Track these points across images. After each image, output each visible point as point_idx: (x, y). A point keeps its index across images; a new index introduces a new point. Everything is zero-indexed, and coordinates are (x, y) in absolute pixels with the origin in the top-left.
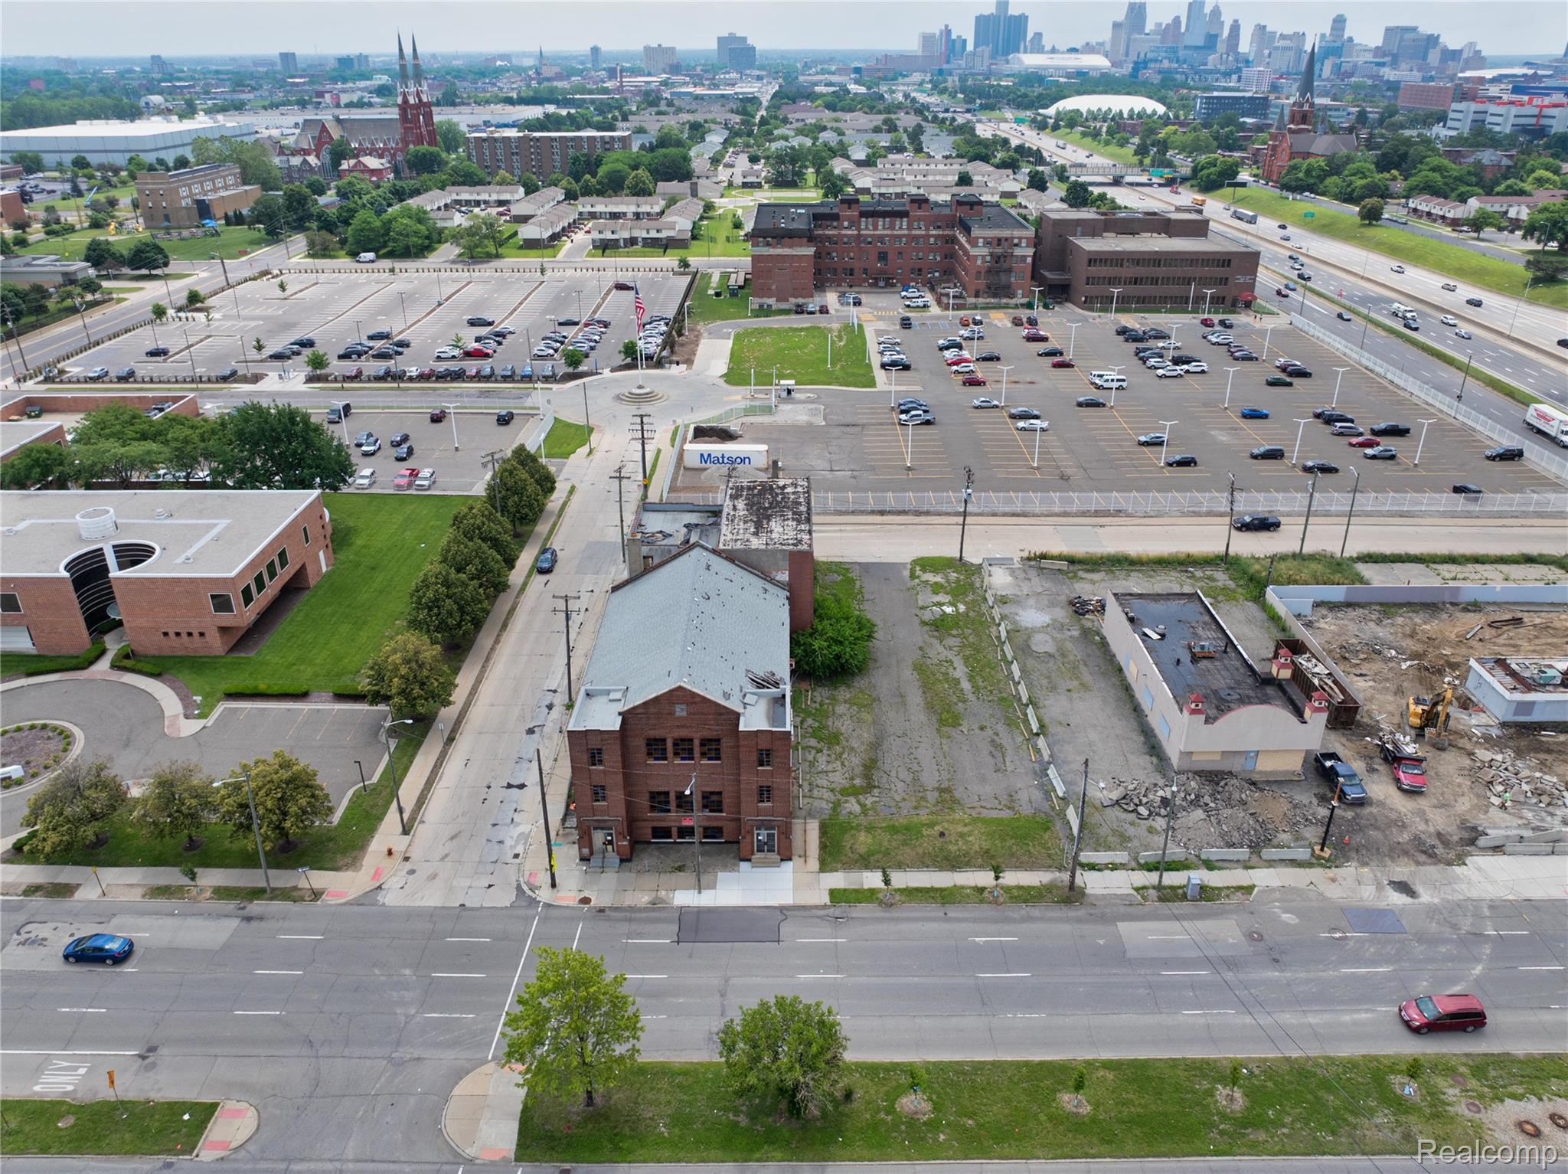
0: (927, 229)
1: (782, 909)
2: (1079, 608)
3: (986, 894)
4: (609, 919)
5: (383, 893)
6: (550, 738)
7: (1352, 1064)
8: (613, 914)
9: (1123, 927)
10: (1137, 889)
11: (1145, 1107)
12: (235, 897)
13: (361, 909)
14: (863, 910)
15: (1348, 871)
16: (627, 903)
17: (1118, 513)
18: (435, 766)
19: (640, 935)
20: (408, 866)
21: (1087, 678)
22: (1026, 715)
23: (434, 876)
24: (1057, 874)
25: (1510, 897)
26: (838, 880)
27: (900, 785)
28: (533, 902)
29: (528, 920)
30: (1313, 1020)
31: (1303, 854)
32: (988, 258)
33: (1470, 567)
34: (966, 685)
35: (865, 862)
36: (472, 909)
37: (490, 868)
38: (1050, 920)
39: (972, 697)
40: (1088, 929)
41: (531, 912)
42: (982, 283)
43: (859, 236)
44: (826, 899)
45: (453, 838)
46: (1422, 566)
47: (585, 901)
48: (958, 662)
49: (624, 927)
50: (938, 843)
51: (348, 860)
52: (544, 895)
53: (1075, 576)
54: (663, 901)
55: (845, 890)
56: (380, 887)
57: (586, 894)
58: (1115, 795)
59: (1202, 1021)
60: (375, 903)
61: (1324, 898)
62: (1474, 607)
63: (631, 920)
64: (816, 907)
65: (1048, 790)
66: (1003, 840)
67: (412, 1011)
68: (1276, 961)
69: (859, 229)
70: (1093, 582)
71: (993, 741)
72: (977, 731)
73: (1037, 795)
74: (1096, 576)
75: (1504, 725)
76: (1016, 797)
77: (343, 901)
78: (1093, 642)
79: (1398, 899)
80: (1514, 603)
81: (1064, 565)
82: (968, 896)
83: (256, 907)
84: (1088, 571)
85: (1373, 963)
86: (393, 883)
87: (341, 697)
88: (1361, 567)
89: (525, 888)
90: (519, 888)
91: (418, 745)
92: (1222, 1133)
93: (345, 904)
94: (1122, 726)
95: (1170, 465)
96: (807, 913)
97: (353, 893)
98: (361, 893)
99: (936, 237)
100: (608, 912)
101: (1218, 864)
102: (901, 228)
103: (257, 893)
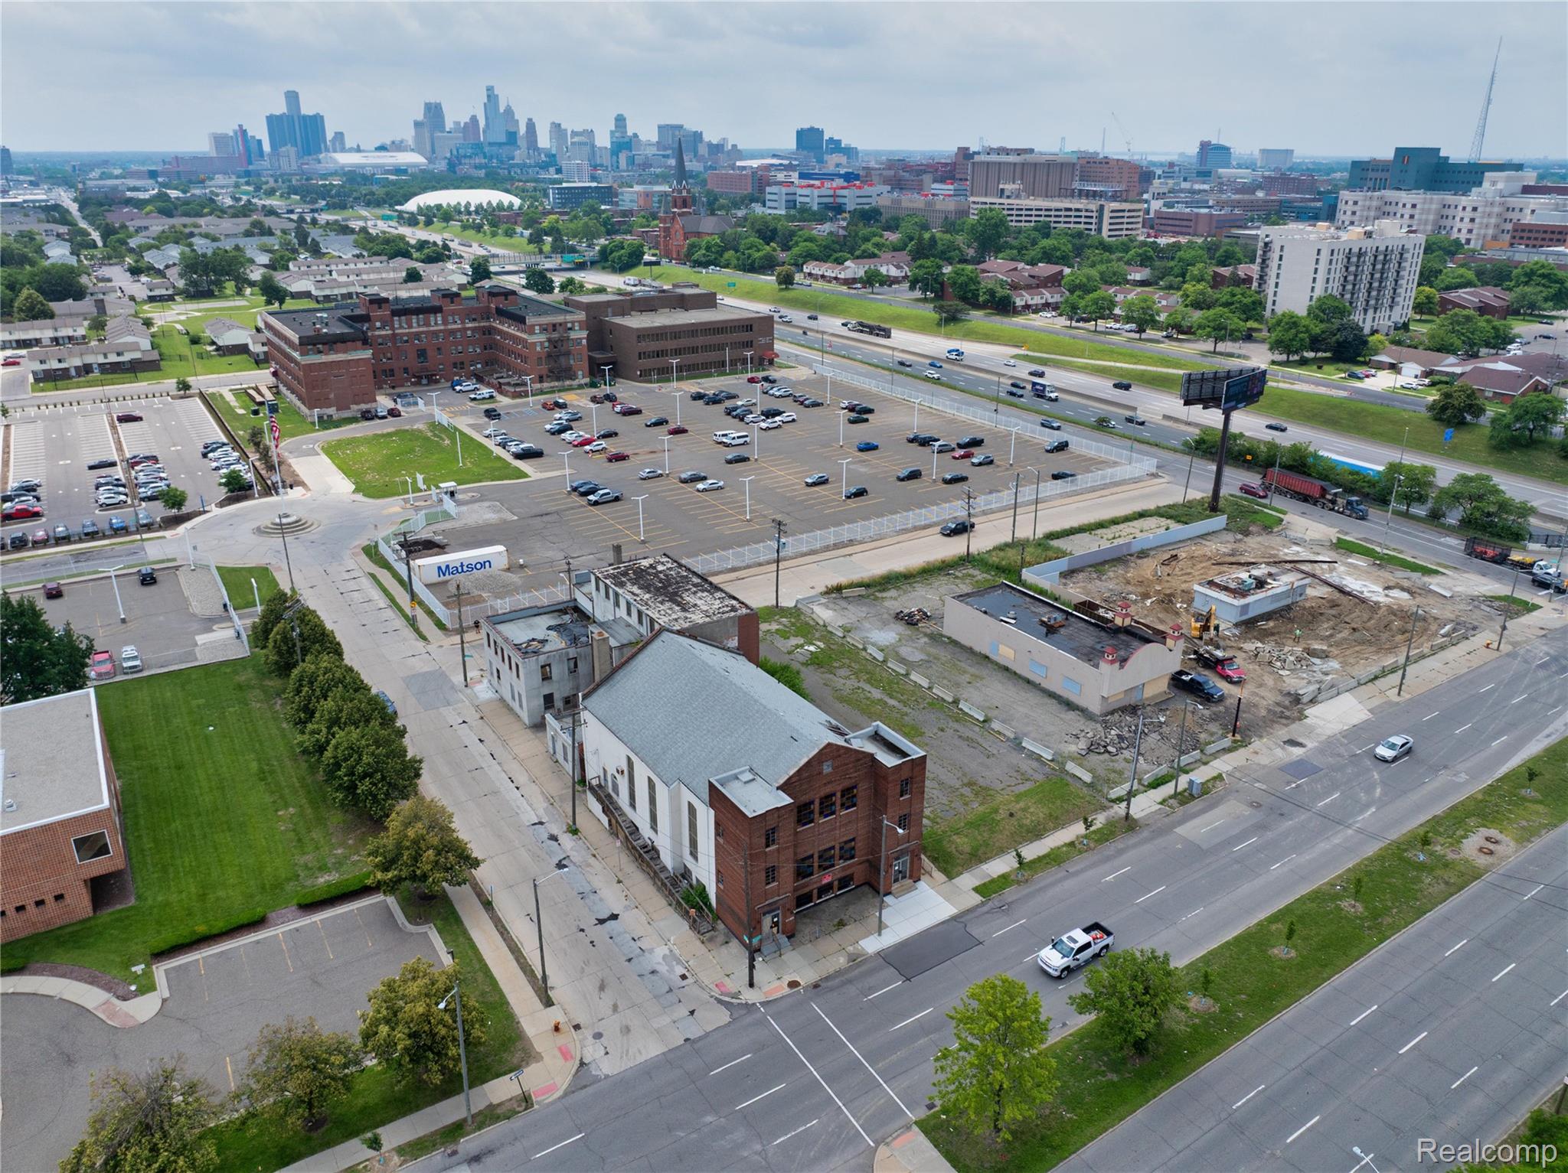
0: (463, 322)
1: (954, 919)
2: (909, 620)
3: (1079, 846)
4: (832, 989)
5: (593, 1067)
6: (589, 865)
7: (1380, 857)
8: (830, 984)
9: (1179, 830)
10: (1161, 803)
11: (1318, 934)
12: (434, 1146)
13: (590, 1090)
14: (1010, 893)
15: (1257, 744)
16: (831, 970)
17: (851, 543)
18: (502, 934)
19: (872, 990)
20: (587, 1033)
21: (972, 670)
22: (961, 710)
23: (626, 1030)
24: (1105, 814)
25: (1346, 728)
26: (968, 880)
27: (935, 791)
28: (749, 1007)
29: (763, 1022)
30: (1337, 840)
31: (1227, 742)
32: (546, 344)
33: (1114, 528)
34: (892, 702)
35: (977, 857)
36: (700, 1038)
37: (671, 997)
38: (1135, 846)
39: (905, 709)
40: (1160, 842)
41: (757, 1016)
42: (544, 369)
43: (394, 335)
44: (977, 899)
45: (602, 988)
46: (1087, 534)
47: (793, 984)
48: (867, 687)
49: (852, 990)
50: (1013, 821)
51: (519, 1055)
52: (750, 996)
53: (876, 599)
54: (859, 955)
55: (984, 884)
56: (582, 1064)
57: (788, 979)
58: (1083, 745)
59: (1285, 869)
60: (597, 1080)
61: (1265, 766)
62: (1143, 554)
63: (850, 981)
64: (977, 906)
65: (1039, 758)
66: (1054, 803)
67: (758, 1147)
68: (1282, 815)
69: (393, 328)
70: (895, 599)
71: (960, 737)
72: (940, 733)
73: (1035, 764)
74: (893, 593)
75: (1236, 625)
76: (1023, 771)
77: (560, 1093)
78: (944, 642)
79: (1297, 752)
80: (1162, 546)
81: (862, 591)
82: (1068, 853)
83: (469, 1144)
84: (880, 591)
85: (1328, 794)
86: (592, 1052)
87: (310, 906)
88: (1055, 543)
89: (727, 999)
90: (720, 1001)
91: (458, 921)
92: (1369, 928)
93: (566, 1094)
94: (1033, 698)
95: (848, 497)
96: (976, 914)
97: (563, 1082)
98: (570, 1077)
99: (473, 329)
100: (823, 985)
101: (1187, 768)
102: (436, 324)
103: (455, 1131)
